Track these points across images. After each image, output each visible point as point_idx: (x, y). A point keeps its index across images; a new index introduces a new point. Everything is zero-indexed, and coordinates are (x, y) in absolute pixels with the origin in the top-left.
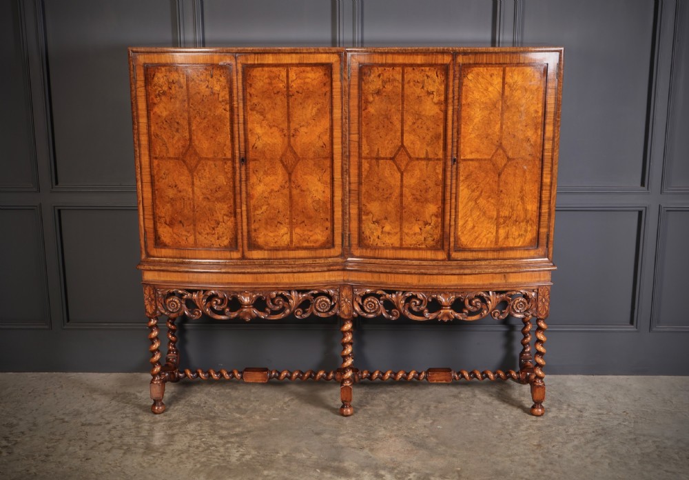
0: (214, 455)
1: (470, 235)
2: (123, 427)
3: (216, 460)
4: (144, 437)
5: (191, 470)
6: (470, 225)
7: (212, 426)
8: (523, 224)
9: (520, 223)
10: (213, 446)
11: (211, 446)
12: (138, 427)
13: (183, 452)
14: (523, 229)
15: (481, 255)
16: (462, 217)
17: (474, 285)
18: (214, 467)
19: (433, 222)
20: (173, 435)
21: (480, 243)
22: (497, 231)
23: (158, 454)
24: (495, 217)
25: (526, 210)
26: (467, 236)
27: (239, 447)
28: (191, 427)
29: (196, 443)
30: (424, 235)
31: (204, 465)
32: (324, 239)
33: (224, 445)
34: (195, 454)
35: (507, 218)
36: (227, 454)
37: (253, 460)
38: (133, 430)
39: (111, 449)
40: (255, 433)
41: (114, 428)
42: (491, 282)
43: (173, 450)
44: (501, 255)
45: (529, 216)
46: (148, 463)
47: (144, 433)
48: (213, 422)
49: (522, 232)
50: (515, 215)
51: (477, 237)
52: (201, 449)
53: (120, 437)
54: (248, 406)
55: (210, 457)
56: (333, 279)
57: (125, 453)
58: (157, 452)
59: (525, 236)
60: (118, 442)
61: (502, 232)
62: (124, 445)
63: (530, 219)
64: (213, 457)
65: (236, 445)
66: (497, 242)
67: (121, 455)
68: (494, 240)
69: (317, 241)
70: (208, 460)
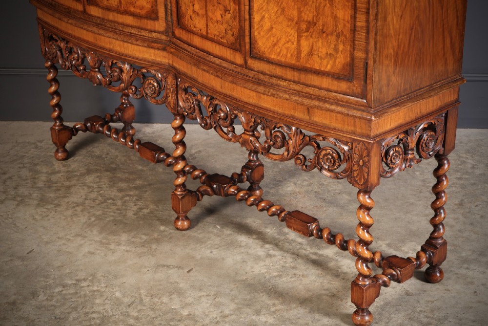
0: (111, 209)
1: (268, 39)
2: (19, 177)
3: (112, 214)
4: (40, 188)
6: (267, 25)
7: (112, 178)
8: (333, 38)
9: (327, 35)
10: (111, 198)
11: (108, 199)
12: (34, 178)
13: (78, 205)
14: (333, 46)
15: (278, 71)
16: (259, 10)
17: (273, 112)
18: (109, 221)
19: (232, 9)
20: (69, 187)
21: (280, 53)
22: (299, 42)
24: (296, 19)
25: (335, 18)
26: (264, 40)
27: (137, 200)
28: (89, 179)
30: (225, 26)
32: (149, 6)
35: (311, 24)
37: (152, 215)
39: (4, 200)
40: (156, 186)
41: (10, 178)
42: (292, 113)
43: (68, 203)
44: (303, 77)
45: (340, 28)
47: (41, 184)
48: (114, 174)
49: (331, 51)
50: (320, 23)
51: (275, 44)
53: (15, 188)
55: (106, 210)
56: (159, 59)
59: (336, 58)
60: (13, 193)
61: (305, 45)
63: (342, 32)
64: (109, 210)
65: (135, 198)
66: (298, 57)
68: (295, 53)
69: (142, 8)
70: (103, 214)
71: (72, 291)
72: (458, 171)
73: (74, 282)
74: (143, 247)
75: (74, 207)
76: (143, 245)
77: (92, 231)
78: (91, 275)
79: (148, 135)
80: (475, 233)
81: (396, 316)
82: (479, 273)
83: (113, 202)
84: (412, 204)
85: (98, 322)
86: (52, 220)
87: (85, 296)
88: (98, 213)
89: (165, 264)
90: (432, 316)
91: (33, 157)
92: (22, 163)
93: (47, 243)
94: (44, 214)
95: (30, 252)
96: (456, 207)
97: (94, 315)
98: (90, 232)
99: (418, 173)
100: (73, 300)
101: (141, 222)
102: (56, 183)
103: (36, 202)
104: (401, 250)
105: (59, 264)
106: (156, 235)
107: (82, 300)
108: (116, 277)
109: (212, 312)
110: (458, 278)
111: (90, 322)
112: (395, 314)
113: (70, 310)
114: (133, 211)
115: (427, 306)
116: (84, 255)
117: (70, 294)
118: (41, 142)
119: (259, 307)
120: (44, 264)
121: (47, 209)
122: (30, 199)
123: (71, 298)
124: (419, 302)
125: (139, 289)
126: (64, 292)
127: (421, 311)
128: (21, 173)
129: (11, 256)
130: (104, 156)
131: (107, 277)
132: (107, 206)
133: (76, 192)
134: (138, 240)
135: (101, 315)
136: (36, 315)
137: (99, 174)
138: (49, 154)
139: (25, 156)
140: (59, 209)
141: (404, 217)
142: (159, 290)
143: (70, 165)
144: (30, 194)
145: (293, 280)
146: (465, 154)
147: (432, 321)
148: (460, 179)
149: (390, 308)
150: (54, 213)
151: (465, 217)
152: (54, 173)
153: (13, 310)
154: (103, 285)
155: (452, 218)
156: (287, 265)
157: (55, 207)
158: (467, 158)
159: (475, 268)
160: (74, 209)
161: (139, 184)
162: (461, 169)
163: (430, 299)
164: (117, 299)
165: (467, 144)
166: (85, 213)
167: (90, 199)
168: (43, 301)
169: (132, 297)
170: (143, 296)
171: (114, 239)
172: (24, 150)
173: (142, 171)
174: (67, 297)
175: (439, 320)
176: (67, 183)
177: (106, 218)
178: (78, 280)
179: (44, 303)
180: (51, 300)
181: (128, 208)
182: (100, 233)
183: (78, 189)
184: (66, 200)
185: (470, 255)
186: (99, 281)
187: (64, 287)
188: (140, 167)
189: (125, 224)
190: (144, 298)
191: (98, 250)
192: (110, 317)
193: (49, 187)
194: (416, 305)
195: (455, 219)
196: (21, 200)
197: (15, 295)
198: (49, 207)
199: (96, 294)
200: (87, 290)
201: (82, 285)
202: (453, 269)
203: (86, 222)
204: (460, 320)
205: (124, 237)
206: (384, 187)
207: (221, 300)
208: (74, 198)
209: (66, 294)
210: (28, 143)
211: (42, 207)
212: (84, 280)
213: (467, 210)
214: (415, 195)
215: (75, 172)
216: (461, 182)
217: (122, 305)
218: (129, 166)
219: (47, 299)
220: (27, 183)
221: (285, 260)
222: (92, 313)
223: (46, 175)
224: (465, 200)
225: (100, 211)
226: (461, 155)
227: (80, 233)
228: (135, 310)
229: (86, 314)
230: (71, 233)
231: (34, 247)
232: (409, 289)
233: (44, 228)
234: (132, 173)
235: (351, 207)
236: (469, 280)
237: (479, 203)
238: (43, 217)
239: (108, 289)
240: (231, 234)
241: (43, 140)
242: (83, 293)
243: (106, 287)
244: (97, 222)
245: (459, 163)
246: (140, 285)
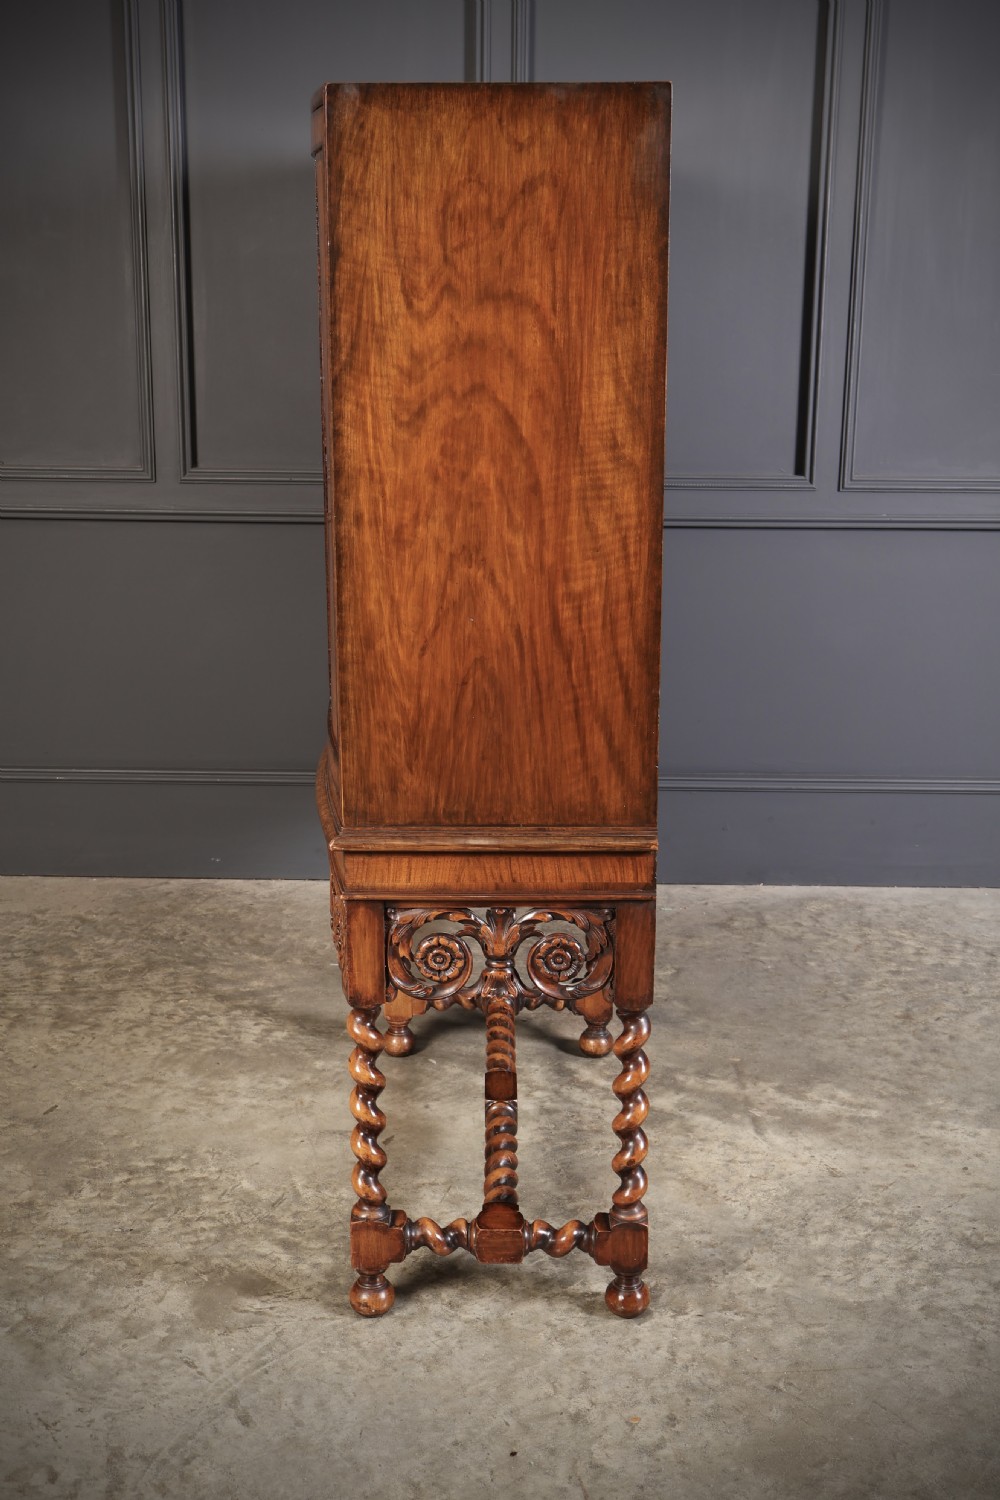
0: (206, 1031)
3: (211, 1040)
4: (54, 996)
5: (156, 1058)
7: (199, 976)
10: (204, 1013)
11: (199, 1014)
12: (39, 978)
13: (137, 1024)
20: (114, 993)
23: (84, 1027)
28: (154, 978)
29: (166, 1007)
31: (184, 1048)
33: (226, 1012)
34: (165, 1028)
36: (233, 1028)
38: (27, 983)
40: (292, 990)
43: (116, 1021)
46: (63, 1043)
47: (55, 988)
48: (203, 969)
52: (177, 1019)
54: (276, 940)
55: (196, 1034)
57: (11, 1026)
58: (82, 1023)
62: (10, 1009)
64: (204, 1035)
67: (4, 1028)
70: (192, 1041)
71: (150, 1180)
72: (890, 960)
73: (151, 1164)
74: (284, 1100)
75: (130, 1029)
76: (284, 1095)
77: (174, 1072)
78: (185, 1151)
79: (262, 900)
80: (944, 1065)
81: (817, 1213)
82: (965, 1136)
83: (209, 1018)
84: (813, 1017)
85: (213, 1235)
86: (88, 1053)
87: (178, 1188)
88: (182, 1039)
89: (336, 1128)
90: (890, 1212)
91: (30, 940)
92: (8, 951)
93: (83, 1094)
94: (70, 1042)
95: (51, 1110)
96: (899, 1021)
97: (203, 1224)
98: (169, 1074)
99: (813, 964)
100: (155, 1196)
101: (273, 1054)
102: (86, 985)
103: (48, 1020)
104: (806, 1097)
105: (115, 1132)
106: (307, 1077)
107: (174, 1196)
108: (238, 1153)
109: (447, 1213)
110: (928, 1144)
111: (197, 1237)
112: (816, 1210)
113: (152, 1216)
114: (255, 1035)
115: (876, 1195)
116: (164, 1115)
117: (146, 1186)
118: (43, 912)
119: (540, 1203)
120: (83, 1133)
121: (73, 1032)
122: (35, 1014)
123: (150, 1194)
124: (858, 1188)
125: (289, 1174)
126: (133, 1183)
127: (866, 1204)
128: (9, 968)
129: (10, 1119)
130: (177, 938)
131: (219, 1154)
132: (198, 1025)
133: (130, 1002)
134: (272, 1086)
135: (218, 1224)
136: (80, 1225)
137: (172, 970)
138: (62, 934)
139: (13, 937)
140: (97, 1032)
141: (800, 1040)
142: (331, 1176)
143: (110, 954)
144: (36, 1007)
145: (601, 1153)
146: (899, 929)
147: (890, 1221)
148: (897, 973)
149: (803, 1200)
150: (90, 1039)
151: (920, 1039)
152: (79, 968)
153: (29, 1216)
154: (213, 1169)
155: (894, 1041)
156: (585, 1127)
157: (90, 1029)
158: (901, 937)
159: (956, 1126)
160: (130, 1033)
161: (259, 986)
162: (896, 956)
163: (879, 1183)
164: (247, 1194)
165: (897, 913)
166: (155, 1039)
167: (162, 1015)
168: (91, 1199)
169: (277, 1189)
170: (299, 1187)
171: (223, 1086)
172: (9, 927)
173: (260, 963)
174: (142, 1191)
175: (905, 1218)
176: (108, 987)
177: (200, 1047)
178: (160, 1161)
179: (96, 1203)
180: (109, 1198)
181: (243, 1030)
182: (192, 1075)
183: (134, 996)
184: (112, 1016)
185: (942, 1105)
186: (203, 1162)
187: (131, 1173)
188: (255, 957)
189: (242, 1057)
190: (301, 1191)
191: (192, 1105)
192: (237, 1227)
193: (73, 993)
194: (854, 1194)
195: (900, 1042)
196: (18, 1017)
197: (30, 1189)
198: (77, 1029)
199: (200, 1184)
200: (181, 1178)
201: (169, 1169)
202: (913, 1129)
203: (160, 1055)
204: (946, 1217)
205: (243, 1082)
206: (752, 989)
207: (461, 1192)
208: (127, 1013)
209: (138, 1187)
210: (16, 914)
211: (62, 1028)
212: (173, 1160)
213: (922, 1027)
214: (815, 1002)
215: (122, 965)
216: (901, 979)
217: (260, 1204)
218: (232, 954)
219: (99, 1195)
220: (25, 986)
221: (578, 1119)
222: (198, 1219)
223: (63, 972)
224: (915, 1010)
225: (186, 1036)
226: (890, 932)
227: (150, 1076)
228: (288, 1214)
229: (186, 1222)
230: (131, 1076)
231: (57, 1101)
232: (835, 1166)
233: (73, 1067)
234: (240, 967)
235: (693, 1023)
236: (949, 1147)
237: (940, 1014)
238: (67, 1047)
239: (223, 1177)
240: (461, 1075)
241: (47, 910)
242: (172, 1183)
243: (221, 1171)
244: (182, 1055)
245: (890, 945)
246: (291, 1168)
